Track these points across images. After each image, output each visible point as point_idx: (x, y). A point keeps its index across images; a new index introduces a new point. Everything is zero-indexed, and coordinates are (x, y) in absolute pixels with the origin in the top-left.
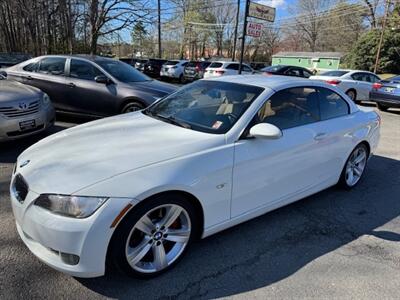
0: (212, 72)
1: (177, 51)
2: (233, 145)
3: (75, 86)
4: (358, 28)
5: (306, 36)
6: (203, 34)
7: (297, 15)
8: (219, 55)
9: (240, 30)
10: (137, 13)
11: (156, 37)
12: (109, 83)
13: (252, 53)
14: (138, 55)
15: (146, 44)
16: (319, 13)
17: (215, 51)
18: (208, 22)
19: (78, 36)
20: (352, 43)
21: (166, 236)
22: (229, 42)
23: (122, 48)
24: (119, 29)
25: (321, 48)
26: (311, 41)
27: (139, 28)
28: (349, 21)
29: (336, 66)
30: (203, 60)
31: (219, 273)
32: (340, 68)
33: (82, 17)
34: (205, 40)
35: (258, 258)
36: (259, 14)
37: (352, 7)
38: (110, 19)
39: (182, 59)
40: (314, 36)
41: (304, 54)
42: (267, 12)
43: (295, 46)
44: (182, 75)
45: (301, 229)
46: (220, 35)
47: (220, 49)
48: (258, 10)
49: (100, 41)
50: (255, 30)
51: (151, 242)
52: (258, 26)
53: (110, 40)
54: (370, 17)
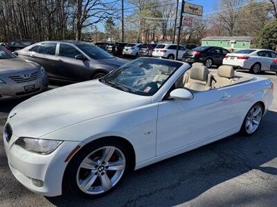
0: (158, 51)
1: (135, 37)
2: (157, 104)
3: (62, 62)
4: (264, 19)
5: (226, 25)
6: (153, 25)
7: (220, 11)
8: (164, 40)
9: (178, 22)
10: (108, 12)
11: (121, 28)
12: (84, 60)
13: (187, 37)
14: (109, 40)
15: (114, 33)
16: (235, 9)
17: (162, 37)
18: (157, 17)
19: (69, 27)
20: (259, 29)
21: (107, 167)
22: (171, 30)
23: (98, 35)
24: (96, 22)
25: (237, 34)
26: (230, 28)
27: (110, 22)
28: (257, 14)
29: (248, 46)
30: (153, 43)
31: (151, 194)
32: (250, 47)
33: (72, 15)
34: (154, 29)
35: (179, 184)
36: (192, 10)
37: (260, 5)
38: (89, 16)
39: (138, 42)
40: (232, 25)
41: (225, 38)
42: (197, 9)
43: (218, 32)
44: (137, 53)
45: (213, 163)
46: (165, 25)
47: (165, 35)
48: (191, 8)
49: (83, 31)
50: (188, 22)
51: (96, 174)
52: (191, 19)
53: (90, 30)
54: (273, 11)
